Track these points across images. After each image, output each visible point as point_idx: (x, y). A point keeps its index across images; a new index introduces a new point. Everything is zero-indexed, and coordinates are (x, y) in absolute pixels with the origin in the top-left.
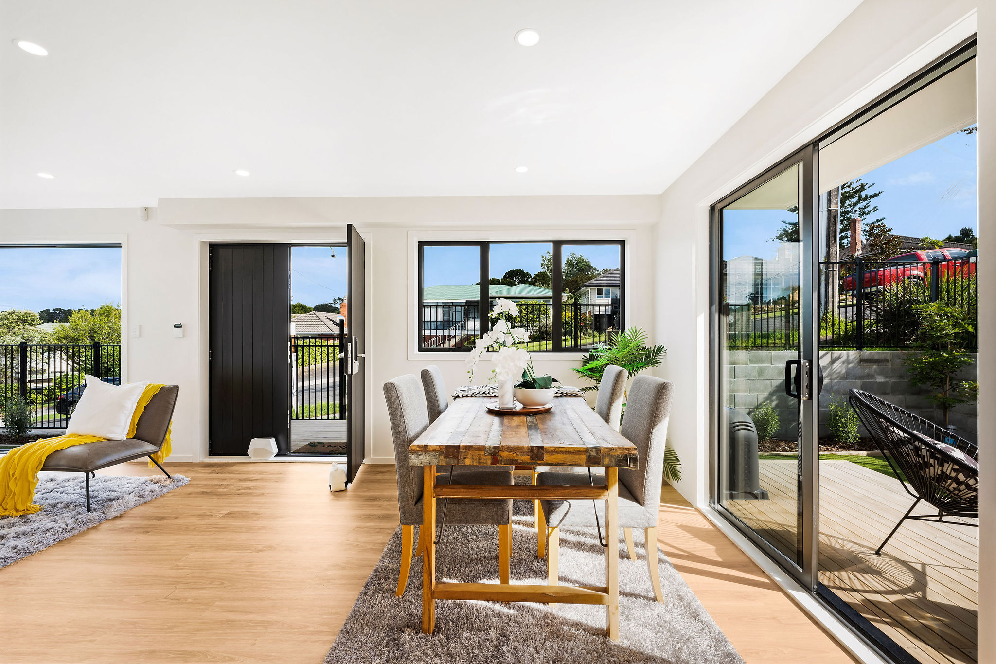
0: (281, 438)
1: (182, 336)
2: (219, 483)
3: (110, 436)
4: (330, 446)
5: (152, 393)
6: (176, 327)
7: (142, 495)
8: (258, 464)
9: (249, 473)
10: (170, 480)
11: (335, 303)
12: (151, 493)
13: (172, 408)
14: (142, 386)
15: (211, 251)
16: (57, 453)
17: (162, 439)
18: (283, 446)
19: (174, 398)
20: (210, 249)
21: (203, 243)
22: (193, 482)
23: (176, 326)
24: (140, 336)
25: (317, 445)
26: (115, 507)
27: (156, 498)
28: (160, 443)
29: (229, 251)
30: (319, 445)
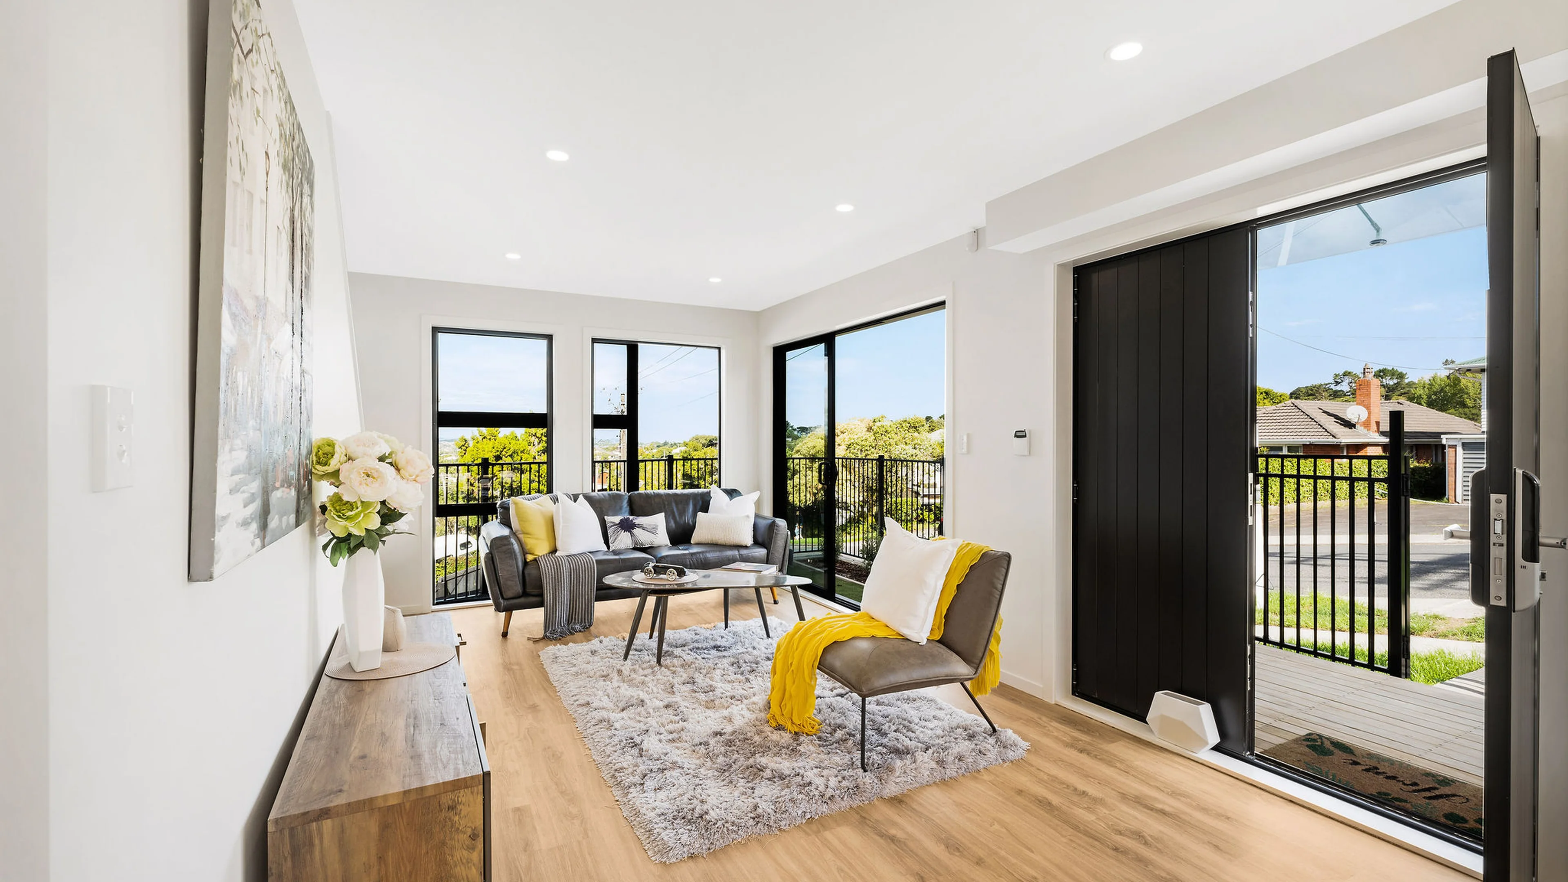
0: (1227, 706)
1: (1026, 453)
2: (1081, 785)
3: (904, 632)
4: (1374, 770)
5: (968, 563)
6: (1018, 437)
7: (943, 761)
8: (1170, 756)
9: (1146, 778)
10: (992, 740)
11: (1337, 383)
12: (957, 760)
13: (998, 597)
14: (950, 548)
15: (1077, 283)
16: (835, 645)
17: (980, 654)
18: (1233, 728)
19: (1002, 578)
20: (1074, 277)
21: (1061, 266)
22: (1034, 759)
23: (1018, 434)
24: (969, 452)
25: (1331, 753)
26: (897, 774)
27: (963, 775)
28: (977, 661)
29: (1110, 274)
30: (1336, 751)
